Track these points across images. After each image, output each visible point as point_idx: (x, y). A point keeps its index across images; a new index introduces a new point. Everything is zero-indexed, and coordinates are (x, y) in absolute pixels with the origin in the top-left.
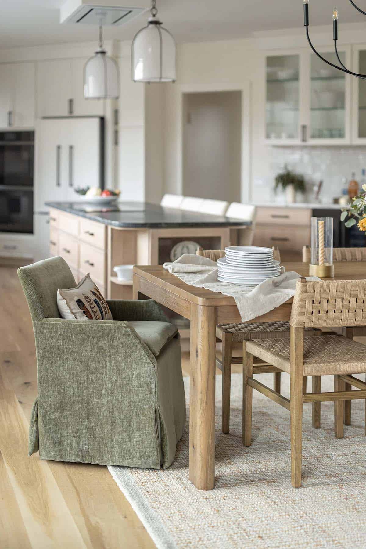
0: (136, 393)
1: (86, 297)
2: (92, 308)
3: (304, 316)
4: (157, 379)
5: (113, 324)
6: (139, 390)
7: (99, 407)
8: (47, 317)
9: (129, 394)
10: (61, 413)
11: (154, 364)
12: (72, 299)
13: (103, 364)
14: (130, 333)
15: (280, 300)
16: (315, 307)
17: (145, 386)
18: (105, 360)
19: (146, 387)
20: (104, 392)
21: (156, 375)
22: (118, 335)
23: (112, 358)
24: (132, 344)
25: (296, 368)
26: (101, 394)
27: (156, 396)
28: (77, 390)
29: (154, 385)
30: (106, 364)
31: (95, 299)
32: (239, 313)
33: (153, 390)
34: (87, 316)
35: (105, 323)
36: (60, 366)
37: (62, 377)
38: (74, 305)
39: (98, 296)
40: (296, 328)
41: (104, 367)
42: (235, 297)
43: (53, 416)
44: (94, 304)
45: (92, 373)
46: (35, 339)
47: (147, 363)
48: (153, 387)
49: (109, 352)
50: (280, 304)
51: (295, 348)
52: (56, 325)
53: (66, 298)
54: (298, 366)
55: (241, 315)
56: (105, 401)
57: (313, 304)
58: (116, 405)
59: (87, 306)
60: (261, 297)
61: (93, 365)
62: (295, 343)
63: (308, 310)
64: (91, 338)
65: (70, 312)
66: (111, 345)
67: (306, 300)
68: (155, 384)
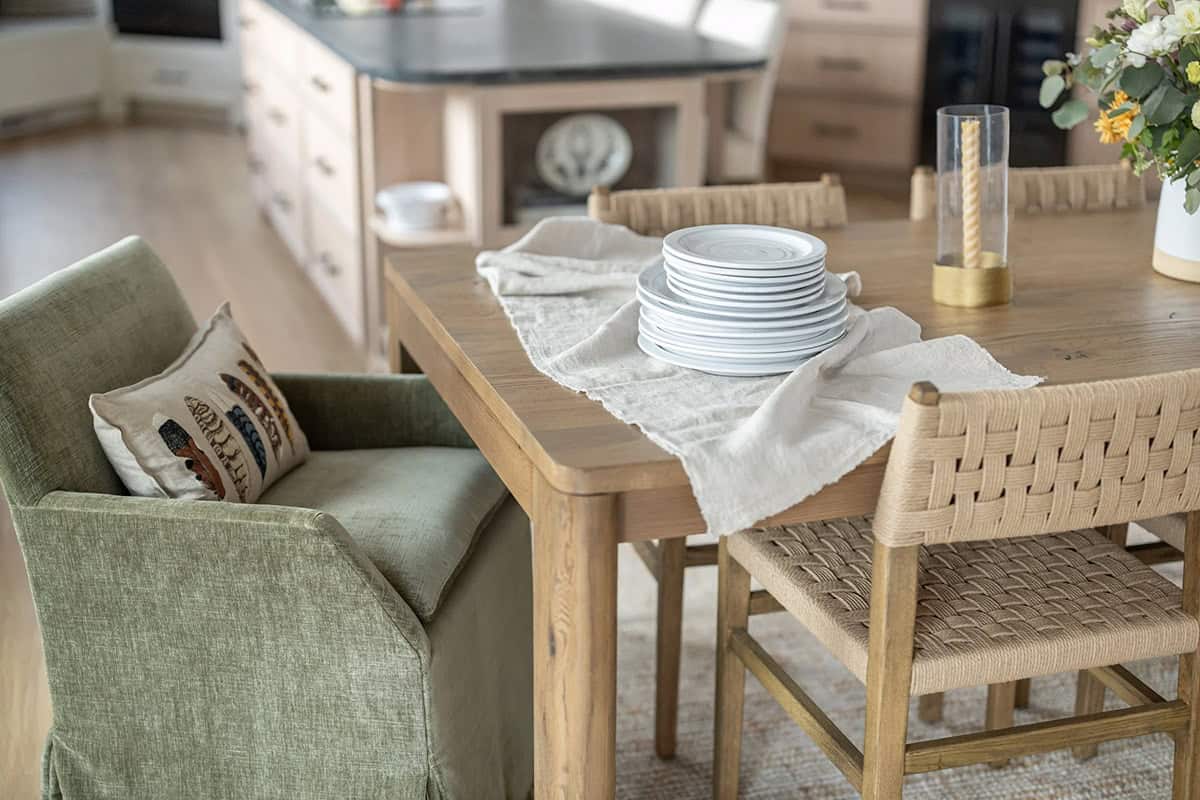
0: (364, 736)
1: (198, 409)
2: (221, 444)
3: (924, 512)
4: (429, 695)
5: (276, 520)
6: (374, 726)
7: (248, 770)
8: (58, 489)
9: (340, 736)
10: (130, 784)
11: (417, 652)
12: (142, 425)
13: (249, 644)
14: (333, 554)
15: (843, 459)
16: (964, 483)
17: (391, 714)
18: (257, 633)
19: (395, 717)
20: (258, 725)
21: (425, 683)
22: (295, 555)
23: (277, 626)
24: (341, 587)
25: (887, 676)
26: (251, 733)
27: (429, 743)
28: (172, 716)
29: (419, 712)
30: (260, 645)
31: (236, 407)
32: (699, 510)
33: (418, 727)
34: (199, 478)
35: (251, 515)
36: (113, 644)
37: (123, 679)
38: (151, 443)
39: (247, 390)
40: (893, 550)
41: (256, 654)
42: (686, 458)
43: (105, 791)
44: (231, 428)
45: (219, 670)
46: (25, 560)
47: (393, 645)
48: (418, 716)
49: (269, 607)
50: (844, 473)
51: (888, 614)
52: (88, 519)
53: (120, 422)
54: (895, 667)
55: (706, 518)
56: (263, 754)
57: (957, 470)
58: (301, 767)
59: (201, 442)
60: (779, 450)
61: (218, 646)
62: (890, 596)
63: (937, 494)
64: (206, 564)
65: (138, 466)
66: (273, 589)
67: (932, 462)
68: (424, 708)
